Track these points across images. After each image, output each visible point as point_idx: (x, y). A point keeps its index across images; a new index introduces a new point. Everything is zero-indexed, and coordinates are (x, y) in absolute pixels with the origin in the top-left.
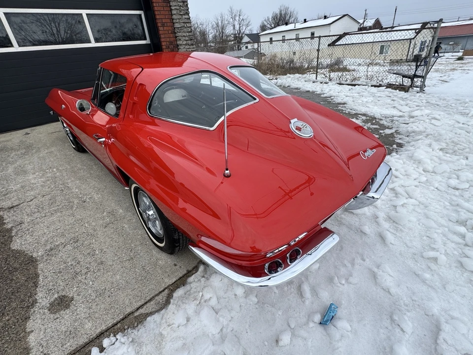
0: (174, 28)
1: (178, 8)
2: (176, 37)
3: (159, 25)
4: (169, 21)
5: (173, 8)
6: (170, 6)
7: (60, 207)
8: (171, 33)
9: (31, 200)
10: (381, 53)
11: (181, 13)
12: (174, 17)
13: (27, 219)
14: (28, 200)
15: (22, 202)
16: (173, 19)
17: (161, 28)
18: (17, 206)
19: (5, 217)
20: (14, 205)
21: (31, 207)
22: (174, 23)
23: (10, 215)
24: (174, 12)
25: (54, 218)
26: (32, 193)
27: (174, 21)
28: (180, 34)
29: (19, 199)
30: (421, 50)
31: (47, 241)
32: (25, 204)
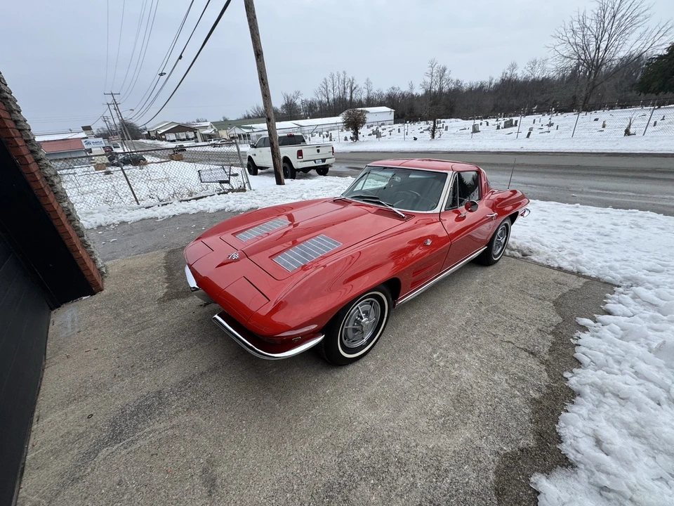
3: (12, 133)
7: (499, 314)
9: (509, 342)
13: (532, 329)
14: (511, 346)
15: (518, 349)
17: (18, 142)
18: (526, 350)
19: (546, 349)
20: (528, 355)
21: (517, 335)
23: (541, 346)
25: (515, 311)
26: (498, 350)
29: (516, 356)
31: (537, 304)
32: (518, 345)
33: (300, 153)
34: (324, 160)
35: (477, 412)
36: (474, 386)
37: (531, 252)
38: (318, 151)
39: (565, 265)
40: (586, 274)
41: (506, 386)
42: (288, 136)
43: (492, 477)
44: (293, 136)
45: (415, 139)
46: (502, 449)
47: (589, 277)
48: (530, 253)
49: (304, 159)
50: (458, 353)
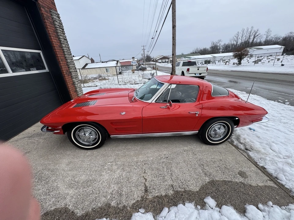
0: (67, 62)
1: (67, 51)
2: (69, 67)
3: (60, 60)
4: (64, 58)
5: (65, 51)
6: (63, 50)
7: (166, 167)
8: (66, 65)
9: (146, 179)
10: (107, 71)
11: (69, 54)
12: (67, 56)
14: (143, 181)
15: (143, 185)
16: (66, 57)
17: (61, 62)
18: (146, 187)
19: (157, 195)
20: (143, 189)
21: (155, 180)
22: (66, 59)
23: (157, 192)
24: (66, 53)
26: (135, 178)
27: (67, 58)
28: (71, 66)
29: (137, 186)
30: (120, 70)
31: (198, 175)
32: (147, 183)
33: (188, 70)
34: (200, 74)
35: (85, 189)
36: (100, 182)
37: (252, 149)
38: (198, 69)
39: (271, 168)
40: (280, 182)
41: (110, 192)
42: (188, 62)
43: (52, 209)
44: (191, 62)
45: (283, 65)
46: (69, 206)
47: (281, 186)
48: (250, 150)
49: (190, 73)
50: (118, 168)
